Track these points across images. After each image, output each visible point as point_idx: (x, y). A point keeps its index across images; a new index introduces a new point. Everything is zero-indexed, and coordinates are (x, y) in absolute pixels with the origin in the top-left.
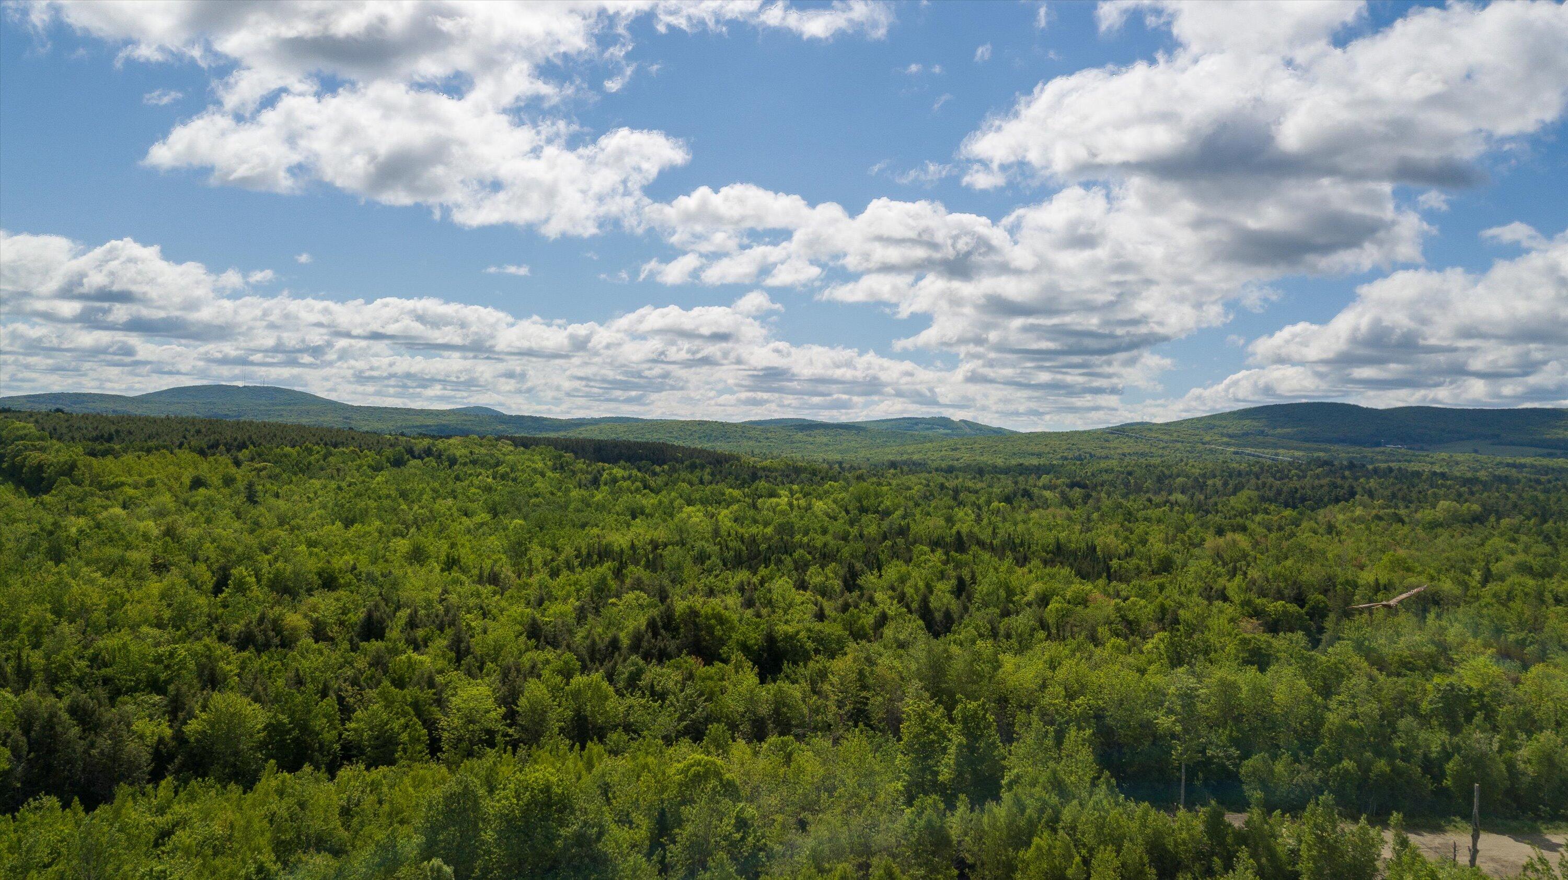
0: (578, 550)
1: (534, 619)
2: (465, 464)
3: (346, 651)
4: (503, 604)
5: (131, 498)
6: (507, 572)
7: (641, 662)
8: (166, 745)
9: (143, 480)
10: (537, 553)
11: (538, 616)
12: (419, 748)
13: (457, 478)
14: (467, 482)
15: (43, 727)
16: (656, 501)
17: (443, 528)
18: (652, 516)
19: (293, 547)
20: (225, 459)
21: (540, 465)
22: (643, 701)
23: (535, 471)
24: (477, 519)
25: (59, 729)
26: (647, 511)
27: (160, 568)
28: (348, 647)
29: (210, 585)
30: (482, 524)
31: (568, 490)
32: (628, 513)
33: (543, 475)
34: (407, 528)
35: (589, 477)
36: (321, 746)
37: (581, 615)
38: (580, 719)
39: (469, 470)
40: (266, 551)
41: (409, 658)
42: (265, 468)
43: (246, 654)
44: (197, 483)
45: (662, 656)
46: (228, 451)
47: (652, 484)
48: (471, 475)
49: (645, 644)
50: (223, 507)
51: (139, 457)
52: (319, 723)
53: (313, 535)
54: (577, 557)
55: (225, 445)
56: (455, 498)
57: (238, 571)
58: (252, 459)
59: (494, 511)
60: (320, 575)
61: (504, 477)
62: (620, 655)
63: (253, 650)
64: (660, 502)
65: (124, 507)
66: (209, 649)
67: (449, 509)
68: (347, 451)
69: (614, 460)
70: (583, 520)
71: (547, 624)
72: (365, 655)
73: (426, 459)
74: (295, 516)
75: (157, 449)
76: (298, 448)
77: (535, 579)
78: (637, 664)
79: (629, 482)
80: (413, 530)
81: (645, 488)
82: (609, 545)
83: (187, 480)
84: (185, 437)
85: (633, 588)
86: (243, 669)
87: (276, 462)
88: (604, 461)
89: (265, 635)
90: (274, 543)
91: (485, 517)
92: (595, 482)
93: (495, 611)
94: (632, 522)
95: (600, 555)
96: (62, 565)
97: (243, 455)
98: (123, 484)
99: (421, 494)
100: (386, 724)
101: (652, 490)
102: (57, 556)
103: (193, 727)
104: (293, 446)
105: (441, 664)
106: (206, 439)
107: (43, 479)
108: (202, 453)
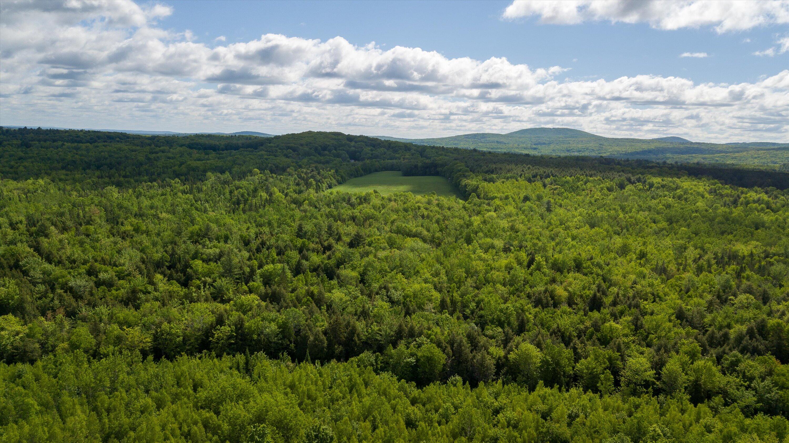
0: (715, 254)
1: (681, 307)
2: (658, 188)
3: (582, 316)
4: (666, 290)
5: (498, 206)
6: (672, 267)
7: (740, 355)
8: (501, 360)
9: (503, 196)
10: (691, 253)
11: (683, 305)
12: (608, 384)
13: (653, 198)
14: (658, 200)
15: (457, 346)
16: (774, 218)
17: (641, 230)
18: (770, 228)
19: (565, 238)
20: (539, 184)
21: (701, 189)
22: (738, 380)
23: (698, 194)
24: (660, 225)
25: (463, 348)
26: (767, 225)
27: (506, 250)
28: (583, 313)
29: (525, 263)
30: (663, 229)
31: (716, 208)
32: (753, 226)
33: (703, 197)
34: (622, 229)
35: (731, 199)
36: (564, 373)
37: (710, 307)
38: (697, 384)
39: (660, 192)
40: (553, 239)
41: (611, 326)
42: (557, 188)
43: (537, 309)
44: (526, 199)
45: (755, 352)
46: (541, 178)
47: (774, 206)
48: (661, 196)
49: (744, 342)
50: (536, 213)
51: (503, 182)
52: (564, 362)
53: (575, 232)
54: (715, 258)
55: (540, 175)
56: (650, 211)
57: (538, 258)
58: (551, 184)
59: (670, 221)
60: (575, 261)
61: (680, 198)
62: (728, 345)
63: (540, 307)
64: (777, 219)
65: (495, 211)
66: (522, 305)
67: (645, 218)
68: (596, 179)
69: (750, 186)
70: (723, 229)
71: (689, 310)
72: (590, 320)
73: (638, 184)
74: (567, 220)
75: (511, 178)
76: (573, 177)
77: (686, 275)
78: (737, 356)
79: (757, 205)
80: (625, 231)
81: (768, 208)
82: (737, 251)
83: (522, 196)
84: (523, 171)
85: (745, 292)
86: (535, 318)
87: (562, 186)
88: (743, 187)
89: (547, 299)
90: (557, 235)
91: (664, 224)
92: (735, 203)
93: (661, 294)
94: (756, 232)
95: (729, 258)
96: (470, 246)
97: (548, 181)
98: (496, 197)
99: (632, 208)
100: (594, 368)
101: (773, 210)
102: (469, 241)
103: (512, 356)
104: (571, 176)
105: (626, 331)
106: (532, 172)
107: (466, 191)
108: (530, 181)
